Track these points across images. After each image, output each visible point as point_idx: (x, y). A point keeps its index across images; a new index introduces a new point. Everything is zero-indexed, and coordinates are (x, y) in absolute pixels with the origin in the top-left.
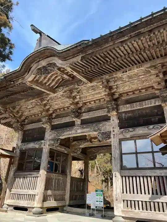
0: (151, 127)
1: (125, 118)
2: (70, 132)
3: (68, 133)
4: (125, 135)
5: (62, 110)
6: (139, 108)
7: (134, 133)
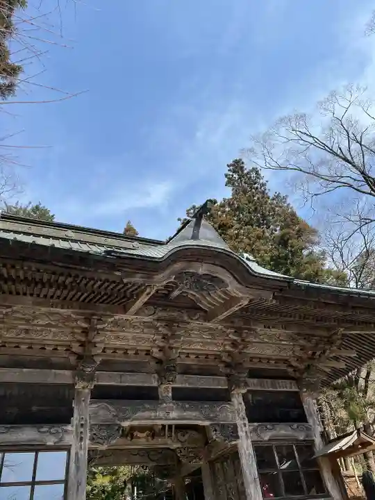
0: (295, 425)
1: (253, 403)
2: (153, 414)
3: (147, 414)
4: (262, 435)
5: (120, 352)
6: (271, 389)
7: (274, 432)
